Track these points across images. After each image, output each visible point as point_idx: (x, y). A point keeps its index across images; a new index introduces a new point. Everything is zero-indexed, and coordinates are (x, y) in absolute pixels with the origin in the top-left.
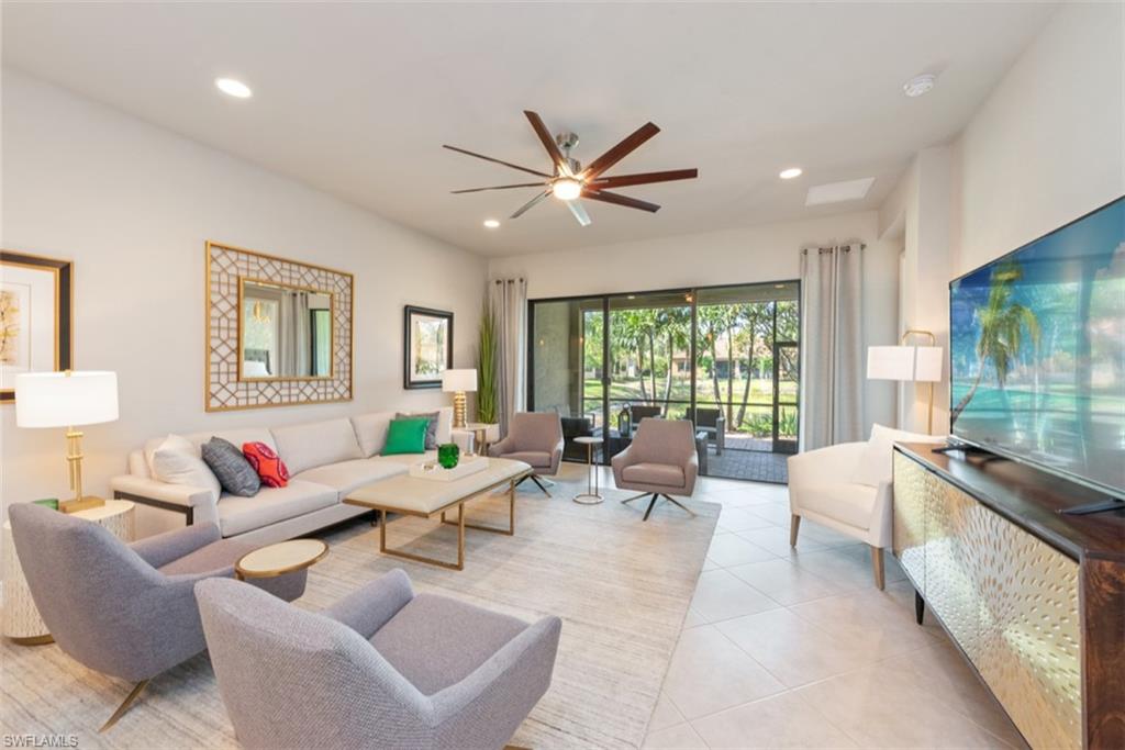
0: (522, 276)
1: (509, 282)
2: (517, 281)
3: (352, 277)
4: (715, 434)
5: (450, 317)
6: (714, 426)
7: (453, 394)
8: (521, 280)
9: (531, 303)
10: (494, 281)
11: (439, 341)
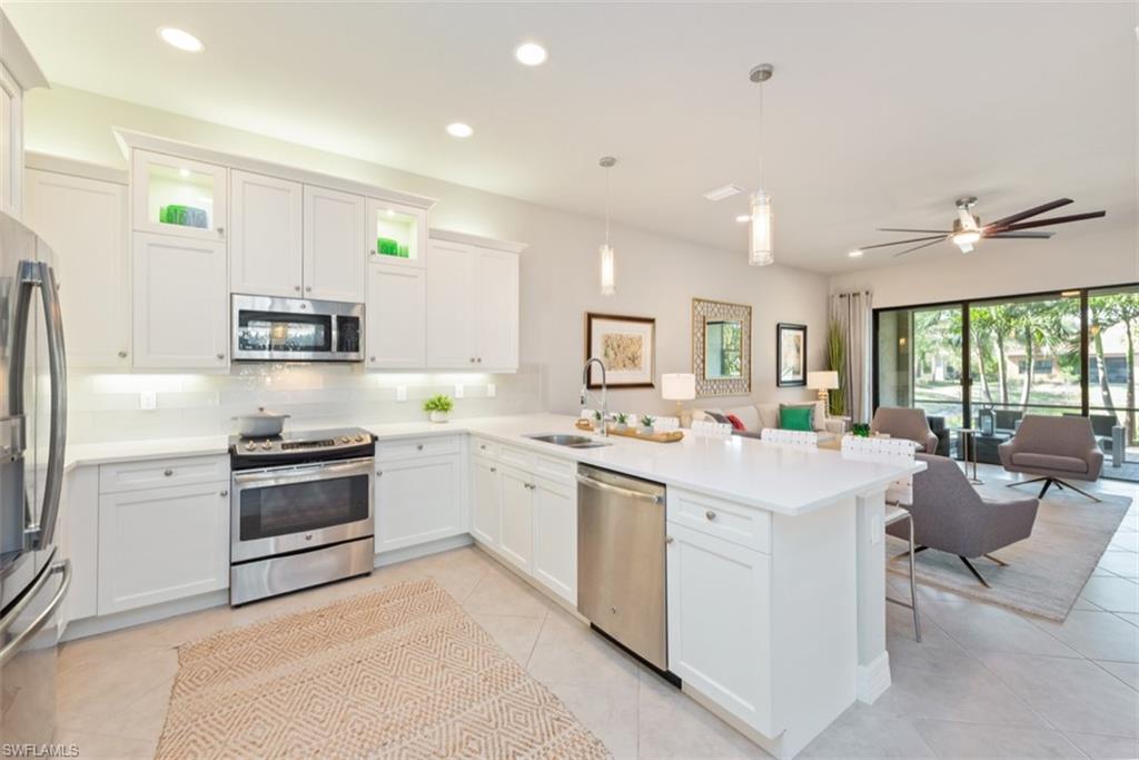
0: (867, 289)
1: (854, 295)
2: (863, 294)
3: (751, 308)
4: (1111, 443)
5: (804, 329)
6: (1110, 435)
7: (817, 391)
8: (867, 293)
9: (876, 313)
10: (838, 296)
11: (798, 350)
